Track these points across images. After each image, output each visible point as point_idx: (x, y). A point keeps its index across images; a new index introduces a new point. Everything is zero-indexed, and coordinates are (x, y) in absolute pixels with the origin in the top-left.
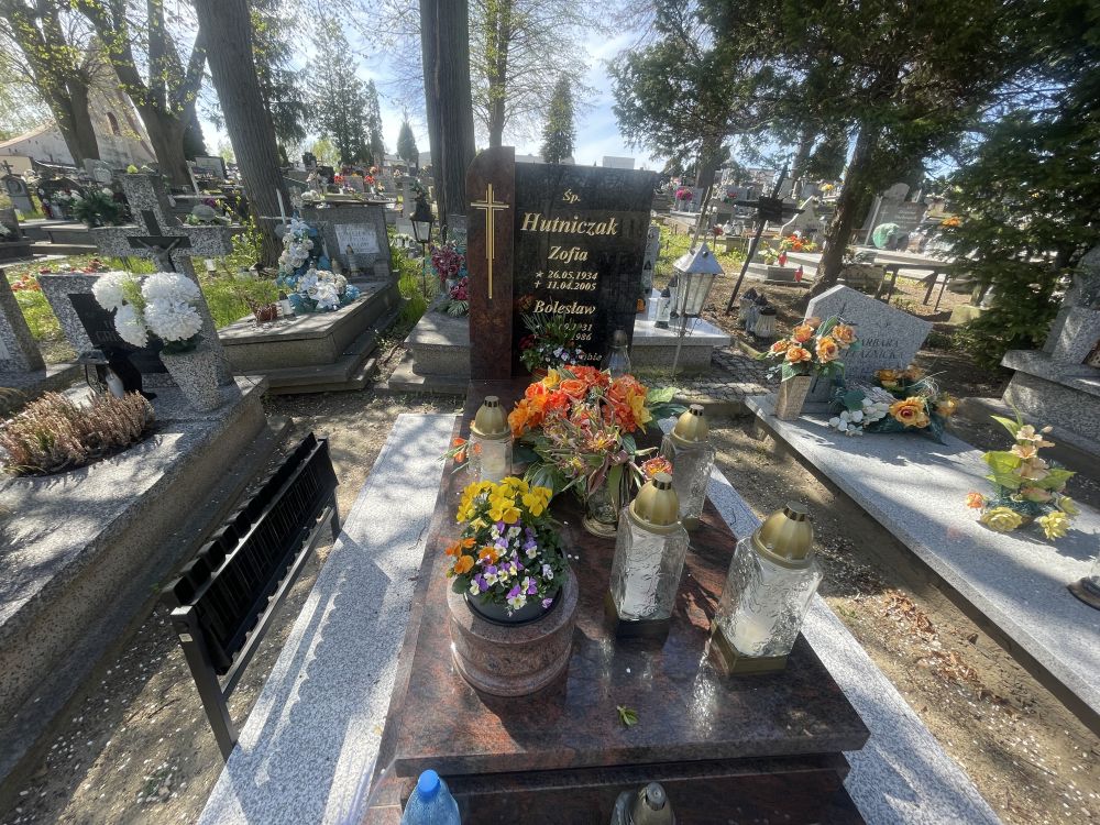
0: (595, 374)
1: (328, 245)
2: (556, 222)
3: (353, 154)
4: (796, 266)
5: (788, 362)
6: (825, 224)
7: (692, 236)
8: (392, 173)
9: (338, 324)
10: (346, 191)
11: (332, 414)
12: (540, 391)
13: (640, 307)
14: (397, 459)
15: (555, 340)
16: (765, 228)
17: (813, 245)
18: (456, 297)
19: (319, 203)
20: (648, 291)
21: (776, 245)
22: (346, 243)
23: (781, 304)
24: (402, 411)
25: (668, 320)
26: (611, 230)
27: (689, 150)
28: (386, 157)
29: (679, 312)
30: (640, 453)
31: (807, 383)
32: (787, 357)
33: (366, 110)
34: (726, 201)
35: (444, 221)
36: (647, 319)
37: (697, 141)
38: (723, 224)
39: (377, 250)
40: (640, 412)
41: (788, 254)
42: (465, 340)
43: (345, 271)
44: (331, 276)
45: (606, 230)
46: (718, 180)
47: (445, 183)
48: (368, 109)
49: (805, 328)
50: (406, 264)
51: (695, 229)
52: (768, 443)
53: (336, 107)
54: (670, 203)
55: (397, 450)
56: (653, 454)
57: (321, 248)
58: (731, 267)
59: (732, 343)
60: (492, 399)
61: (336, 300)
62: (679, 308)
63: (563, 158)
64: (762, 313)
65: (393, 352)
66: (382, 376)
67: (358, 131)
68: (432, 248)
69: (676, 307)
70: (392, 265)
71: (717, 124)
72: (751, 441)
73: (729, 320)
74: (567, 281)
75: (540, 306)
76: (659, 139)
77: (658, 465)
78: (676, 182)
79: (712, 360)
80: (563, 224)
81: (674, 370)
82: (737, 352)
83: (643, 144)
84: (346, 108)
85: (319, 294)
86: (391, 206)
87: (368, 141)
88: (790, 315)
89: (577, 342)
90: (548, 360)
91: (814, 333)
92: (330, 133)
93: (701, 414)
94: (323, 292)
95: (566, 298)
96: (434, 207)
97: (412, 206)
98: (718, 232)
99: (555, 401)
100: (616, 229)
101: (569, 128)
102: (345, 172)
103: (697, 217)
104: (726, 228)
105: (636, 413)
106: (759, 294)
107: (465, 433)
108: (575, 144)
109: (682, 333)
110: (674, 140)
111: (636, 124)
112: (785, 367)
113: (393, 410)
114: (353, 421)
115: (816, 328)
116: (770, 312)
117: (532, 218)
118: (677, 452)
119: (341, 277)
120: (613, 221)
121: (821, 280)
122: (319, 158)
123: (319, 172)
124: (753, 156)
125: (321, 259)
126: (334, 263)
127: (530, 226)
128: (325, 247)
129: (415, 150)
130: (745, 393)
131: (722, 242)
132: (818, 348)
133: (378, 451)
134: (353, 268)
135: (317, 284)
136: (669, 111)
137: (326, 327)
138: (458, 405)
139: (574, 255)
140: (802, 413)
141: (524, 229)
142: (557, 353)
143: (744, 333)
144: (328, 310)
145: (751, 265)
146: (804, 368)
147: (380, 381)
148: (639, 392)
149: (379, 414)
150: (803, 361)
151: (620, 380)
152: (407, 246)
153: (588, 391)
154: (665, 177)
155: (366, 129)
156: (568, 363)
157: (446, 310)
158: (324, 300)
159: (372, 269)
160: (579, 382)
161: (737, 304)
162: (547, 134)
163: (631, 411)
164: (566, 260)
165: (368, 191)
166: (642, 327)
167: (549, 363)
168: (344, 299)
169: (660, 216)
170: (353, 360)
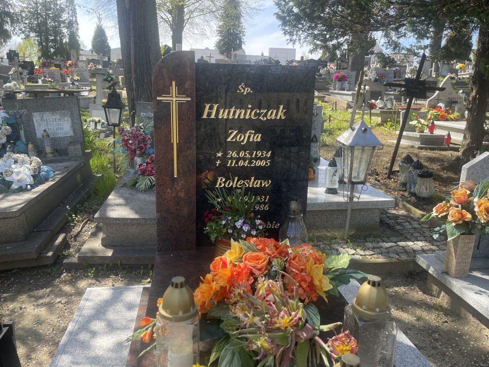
0: (275, 246)
1: (25, 131)
2: (232, 110)
3: (52, 50)
4: (444, 133)
5: (451, 222)
6: (463, 96)
7: (350, 110)
8: (87, 66)
9: (31, 203)
10: (44, 81)
11: (19, 292)
12: (225, 265)
13: (311, 176)
14: (83, 336)
15: (237, 213)
16: (413, 101)
17: (456, 114)
18: (143, 173)
19: (20, 92)
20: (317, 160)
21: (424, 116)
22: (43, 128)
23: (435, 167)
24: (90, 285)
25: (337, 186)
26: (281, 115)
27: (342, 44)
28: (81, 52)
29: (346, 180)
30: (325, 328)
31: (471, 241)
32: (450, 218)
33: (65, 16)
34: (376, 80)
35: (133, 108)
36: (317, 186)
37: (347, 37)
38: (376, 100)
39: (71, 133)
40: (320, 281)
41: (436, 123)
42: (152, 212)
43: (40, 153)
44: (27, 158)
45: (276, 115)
46: (367, 64)
47: (134, 76)
48: (67, 15)
49: (461, 191)
50: (97, 143)
51: (353, 105)
52: (443, 300)
53: (39, 14)
54: (328, 84)
55: (84, 327)
56: (338, 330)
57: (19, 133)
58: (387, 136)
59: (397, 205)
60: (179, 279)
61: (30, 180)
62: (346, 175)
63: (235, 50)
64: (421, 176)
65: (83, 227)
66: (71, 250)
67: (57, 32)
68: (122, 131)
69: (343, 175)
70: (84, 146)
71: (363, 24)
72: (427, 298)
73: (391, 183)
74: (244, 159)
75: (221, 182)
76: (315, 37)
77: (343, 342)
78: (332, 67)
79: (381, 222)
80: (238, 112)
81: (347, 231)
82: (402, 212)
83: (302, 42)
84: (47, 15)
85: (14, 175)
86: (85, 94)
87: (66, 40)
88: (445, 176)
89: (257, 213)
90: (230, 231)
91: (470, 195)
92: (32, 34)
93: (379, 285)
94: (18, 173)
95: (244, 173)
96: (124, 93)
97: (104, 93)
98: (372, 107)
99: (239, 274)
100: (285, 114)
101: (239, 26)
102: (44, 65)
103: (353, 95)
104: (379, 103)
105: (317, 283)
106: (415, 159)
107: (151, 311)
108: (245, 39)
109: (351, 198)
110: (328, 36)
111: (295, 26)
112: (449, 227)
113: (82, 284)
114: (41, 297)
115: (472, 191)
116: (427, 175)
117: (211, 108)
118: (360, 324)
119: (36, 160)
120: (282, 107)
121: (468, 145)
122: (21, 54)
123: (21, 66)
124: (396, 46)
125: (18, 143)
126: (30, 146)
127: (209, 114)
128: (22, 133)
129: (108, 47)
130: (415, 252)
131: (377, 115)
132: (476, 209)
133: (65, 329)
134: (48, 150)
135: (13, 166)
136: (322, 15)
137: (20, 207)
138: (145, 275)
139: (249, 137)
140: (471, 270)
141: (205, 116)
142: (239, 224)
143: (406, 194)
144: (22, 190)
145: (405, 133)
146: (467, 227)
147: (69, 256)
148: (318, 261)
149: (67, 288)
150: (465, 222)
151: (300, 250)
152: (99, 127)
153: (270, 263)
154: (322, 63)
155: (65, 31)
156: (249, 235)
157: (134, 185)
158: (18, 181)
159: (66, 150)
160: (261, 254)
161: (396, 168)
162: (221, 32)
163: (312, 281)
164: (243, 141)
165: (64, 80)
166: (314, 194)
167: (232, 234)
168: (38, 179)
169: (321, 94)
170: (44, 236)
